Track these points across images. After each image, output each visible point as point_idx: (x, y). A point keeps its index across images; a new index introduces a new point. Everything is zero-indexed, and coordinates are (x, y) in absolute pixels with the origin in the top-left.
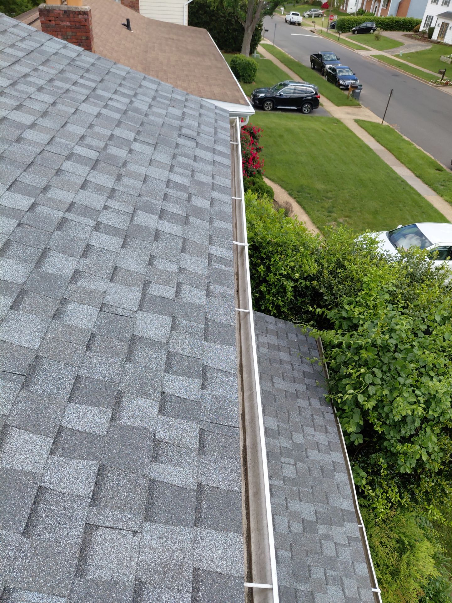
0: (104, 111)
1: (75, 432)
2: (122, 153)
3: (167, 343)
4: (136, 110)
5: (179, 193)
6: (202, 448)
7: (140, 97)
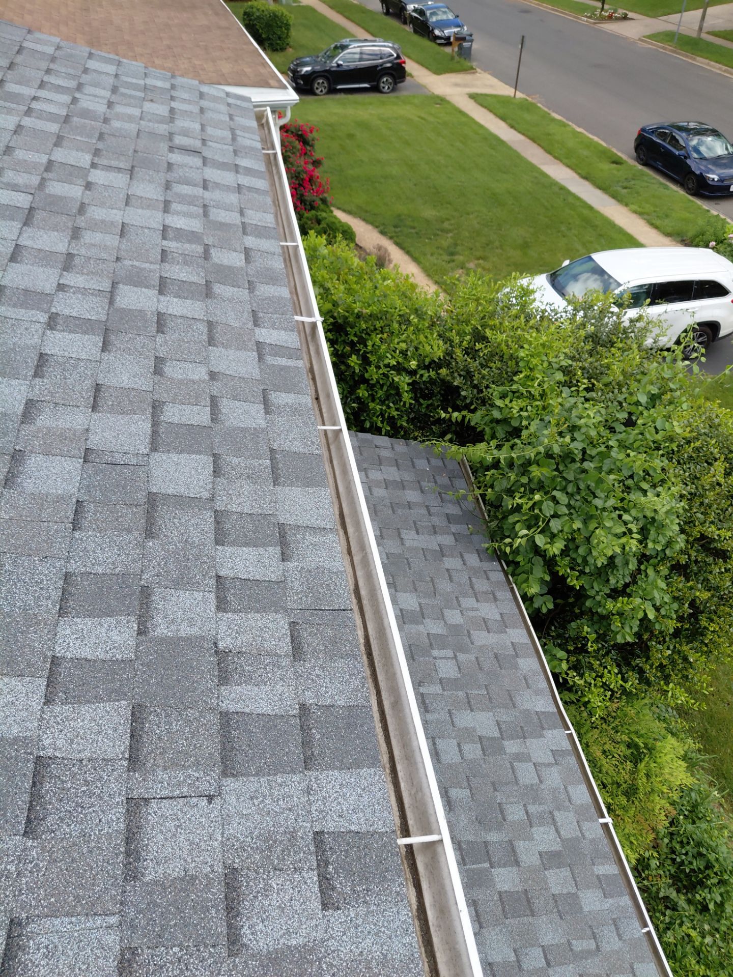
0: (27, 122)
1: (80, 662)
2: (75, 191)
3: (212, 499)
4: (86, 114)
5: (187, 246)
6: (297, 652)
7: (88, 89)
